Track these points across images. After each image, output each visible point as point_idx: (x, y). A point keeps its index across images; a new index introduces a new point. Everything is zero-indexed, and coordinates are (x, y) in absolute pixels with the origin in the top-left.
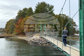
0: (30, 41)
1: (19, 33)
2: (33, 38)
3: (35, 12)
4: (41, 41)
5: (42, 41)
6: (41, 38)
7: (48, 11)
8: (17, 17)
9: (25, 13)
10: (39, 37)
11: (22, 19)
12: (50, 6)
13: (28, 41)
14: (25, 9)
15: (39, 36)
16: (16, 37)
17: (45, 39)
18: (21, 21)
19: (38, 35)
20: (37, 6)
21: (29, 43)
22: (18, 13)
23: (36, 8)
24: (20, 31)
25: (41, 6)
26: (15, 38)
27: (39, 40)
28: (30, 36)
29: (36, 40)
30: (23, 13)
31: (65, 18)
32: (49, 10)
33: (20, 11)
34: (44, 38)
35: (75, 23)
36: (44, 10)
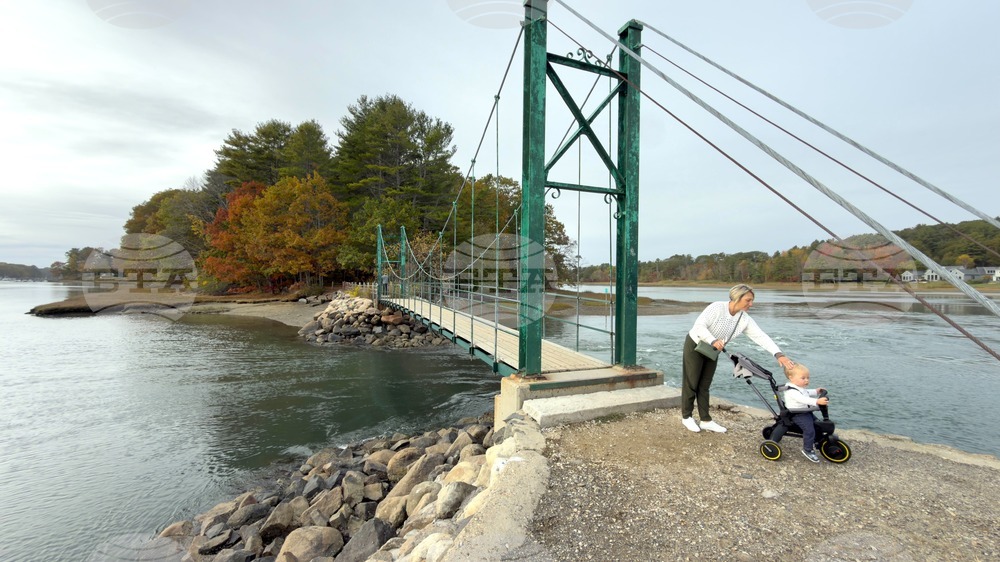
0: (311, 329)
1: (234, 284)
2: (329, 308)
3: (341, 152)
4: (379, 323)
5: (386, 324)
6: (381, 305)
7: (419, 157)
8: (213, 176)
9: (271, 158)
10: (367, 301)
11: (254, 191)
12: (434, 123)
13: (298, 329)
14: (273, 132)
15: (370, 297)
16: (216, 306)
17: (405, 313)
18: (247, 205)
19: (360, 295)
20: (351, 117)
21: (309, 336)
22: (226, 152)
23: (345, 132)
24: (239, 267)
25: (375, 120)
26: (208, 312)
27: (370, 317)
28: (311, 298)
29: (348, 322)
30: (259, 152)
31: (512, 198)
32: (428, 151)
33: (239, 140)
34: (394, 309)
35: (560, 227)
36: (394, 146)
